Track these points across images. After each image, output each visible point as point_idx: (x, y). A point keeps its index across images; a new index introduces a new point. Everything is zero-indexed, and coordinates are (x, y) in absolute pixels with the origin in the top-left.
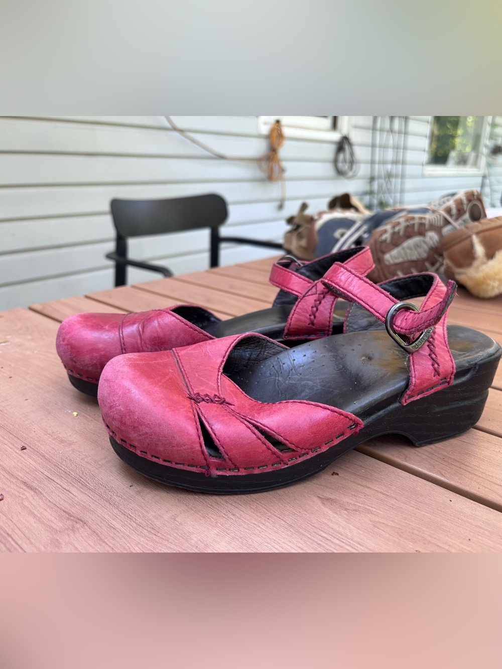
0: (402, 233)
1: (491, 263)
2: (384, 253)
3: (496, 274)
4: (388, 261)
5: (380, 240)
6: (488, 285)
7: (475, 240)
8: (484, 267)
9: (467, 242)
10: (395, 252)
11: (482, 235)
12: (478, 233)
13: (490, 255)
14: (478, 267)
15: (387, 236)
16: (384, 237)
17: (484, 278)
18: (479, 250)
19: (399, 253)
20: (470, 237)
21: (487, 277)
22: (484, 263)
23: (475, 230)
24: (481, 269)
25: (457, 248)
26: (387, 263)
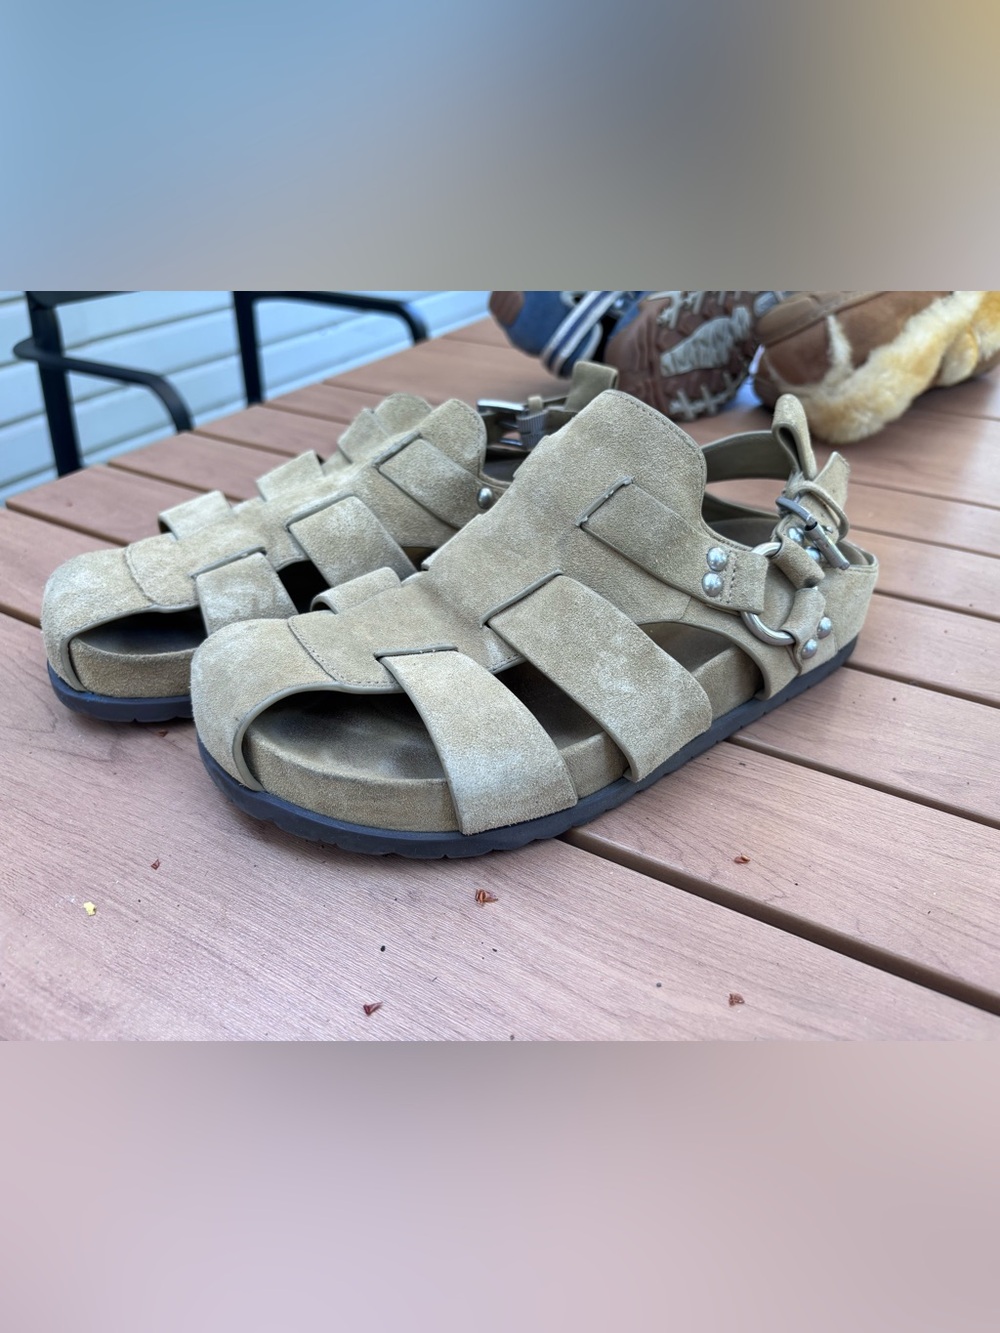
0: (696, 309)
1: (861, 374)
2: (661, 350)
3: (869, 398)
4: (667, 368)
5: (658, 320)
6: (852, 421)
7: (835, 327)
8: (848, 383)
9: (816, 331)
10: (679, 350)
11: (846, 315)
12: (837, 313)
13: (859, 360)
14: (835, 385)
15: (669, 314)
16: (665, 316)
17: (847, 407)
18: (841, 348)
19: (686, 353)
20: (823, 319)
21: (853, 405)
22: (847, 376)
23: (834, 306)
24: (842, 387)
25: (794, 343)
26: (664, 373)
